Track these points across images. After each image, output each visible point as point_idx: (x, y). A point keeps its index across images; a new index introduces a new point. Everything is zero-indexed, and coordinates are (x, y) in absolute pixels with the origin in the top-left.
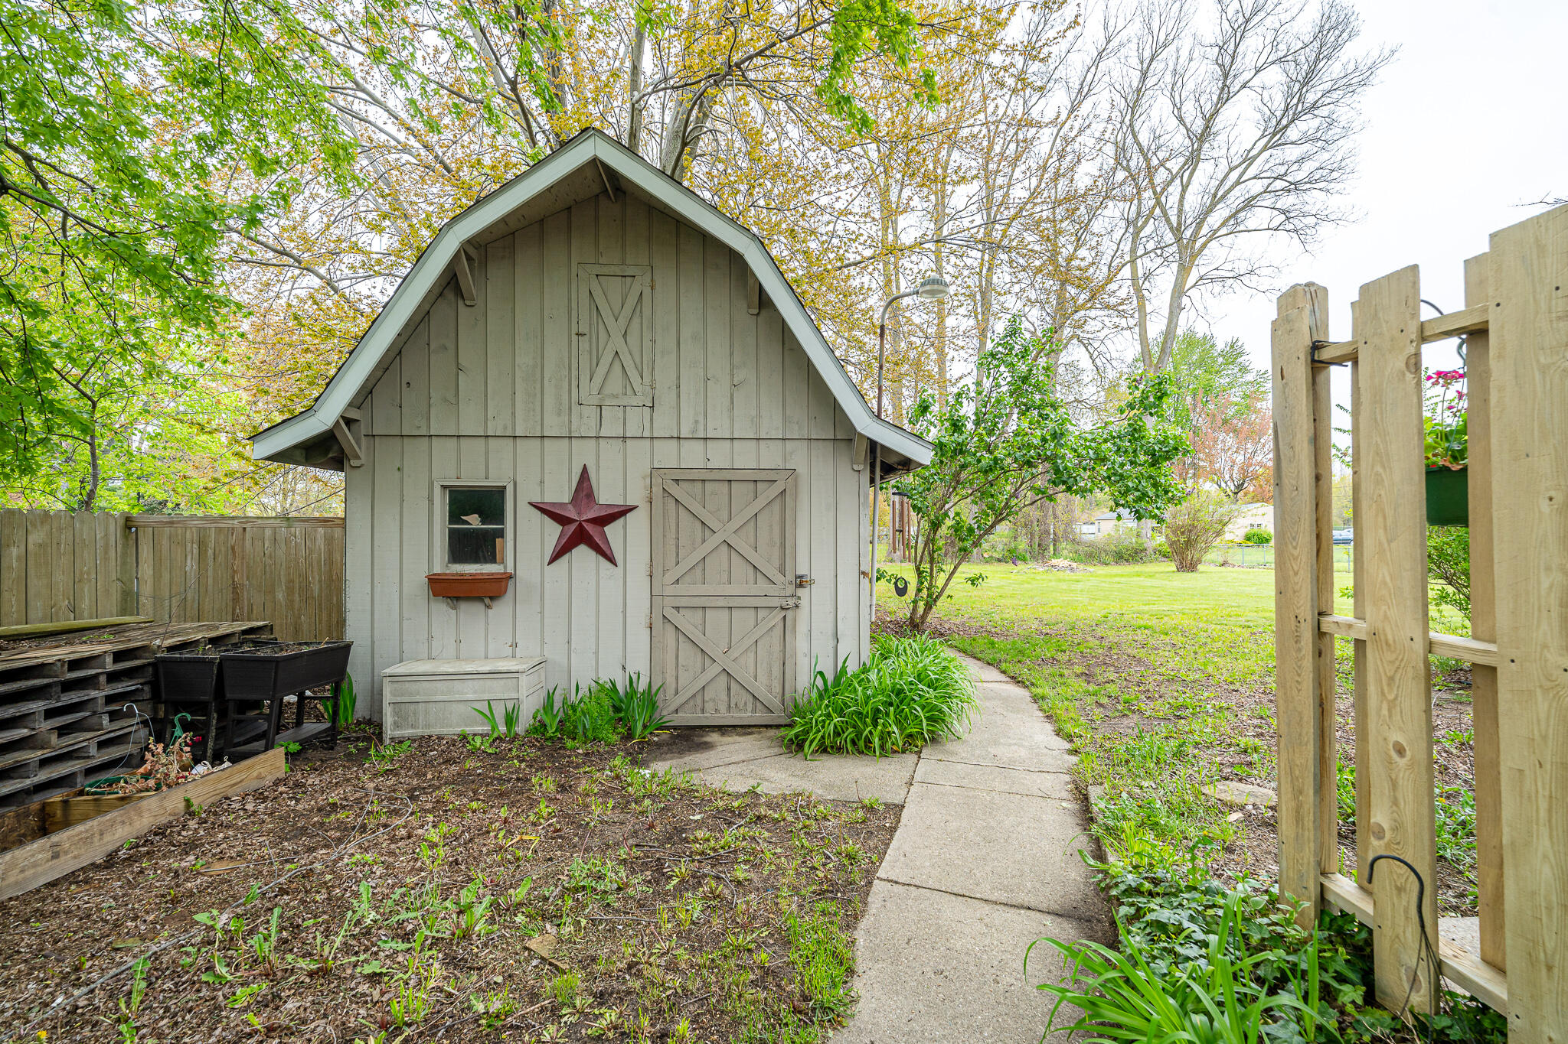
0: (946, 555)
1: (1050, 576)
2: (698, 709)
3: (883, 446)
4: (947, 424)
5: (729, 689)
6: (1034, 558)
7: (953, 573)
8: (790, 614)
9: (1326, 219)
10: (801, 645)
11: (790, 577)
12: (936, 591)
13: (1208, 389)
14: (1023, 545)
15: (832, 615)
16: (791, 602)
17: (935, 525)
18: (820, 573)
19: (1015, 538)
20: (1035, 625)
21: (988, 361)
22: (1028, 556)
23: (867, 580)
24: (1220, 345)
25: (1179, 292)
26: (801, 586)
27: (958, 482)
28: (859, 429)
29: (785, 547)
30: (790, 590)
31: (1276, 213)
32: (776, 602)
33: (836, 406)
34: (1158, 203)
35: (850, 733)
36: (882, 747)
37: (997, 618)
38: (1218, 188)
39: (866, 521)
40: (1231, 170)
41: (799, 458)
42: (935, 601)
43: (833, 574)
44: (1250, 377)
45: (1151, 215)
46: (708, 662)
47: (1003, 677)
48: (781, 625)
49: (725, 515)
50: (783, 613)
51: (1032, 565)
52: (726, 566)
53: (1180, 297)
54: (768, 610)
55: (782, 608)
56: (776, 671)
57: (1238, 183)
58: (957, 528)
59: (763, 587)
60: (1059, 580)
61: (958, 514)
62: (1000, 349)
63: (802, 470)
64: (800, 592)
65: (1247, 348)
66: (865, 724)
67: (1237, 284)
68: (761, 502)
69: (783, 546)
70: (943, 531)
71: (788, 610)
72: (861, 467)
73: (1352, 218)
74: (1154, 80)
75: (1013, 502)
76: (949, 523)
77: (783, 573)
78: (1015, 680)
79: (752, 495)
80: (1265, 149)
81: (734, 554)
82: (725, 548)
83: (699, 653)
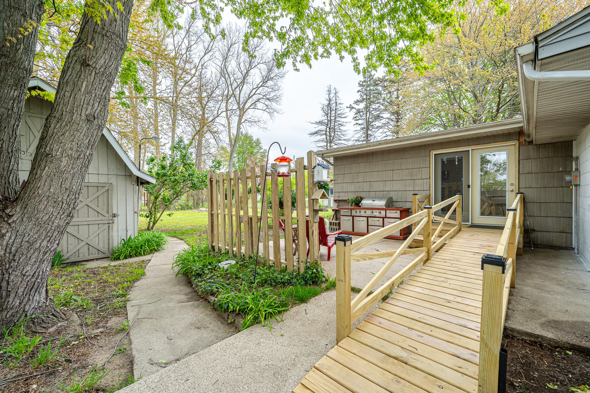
0: (160, 207)
1: (199, 214)
2: (77, 256)
3: (141, 178)
4: (160, 166)
5: (89, 249)
6: (195, 208)
7: (162, 213)
8: (111, 225)
9: (275, 111)
10: (115, 233)
11: (111, 214)
12: (157, 219)
13: (252, 153)
14: (190, 203)
15: (126, 224)
16: (111, 222)
17: (156, 198)
18: (121, 213)
19: (188, 201)
20: (190, 227)
21: (174, 148)
22: (193, 207)
23: (136, 214)
24: (254, 140)
25: (239, 123)
26: (115, 217)
27: (164, 184)
28: (134, 174)
29: (108, 206)
30: (111, 218)
31: (264, 105)
32: (106, 222)
33: (126, 166)
34: (233, 93)
35: (134, 252)
36: (144, 254)
37: (178, 226)
38: (250, 93)
39: (136, 198)
40: (253, 89)
41: (113, 180)
42: (156, 222)
43: (125, 213)
44: (262, 151)
45: (231, 96)
46: (80, 241)
47: (178, 239)
48: (108, 228)
49: (86, 197)
50: (108, 225)
51: (194, 210)
52: (87, 212)
53: (240, 125)
54: (103, 225)
55: (108, 223)
56: (106, 241)
57: (254, 94)
58: (164, 199)
59: (101, 217)
60: (202, 215)
61: (164, 194)
62: (177, 145)
63: (114, 183)
64: (114, 218)
65: (262, 141)
66: (138, 249)
67: (255, 124)
68: (100, 193)
69: (108, 205)
70: (159, 199)
71: (110, 224)
72: (134, 183)
73: (281, 113)
74: (231, 53)
75: (182, 190)
76: (161, 197)
77: (108, 212)
78: (181, 239)
79: (96, 190)
80: (261, 86)
81: (90, 209)
82: (86, 207)
83: (77, 239)
